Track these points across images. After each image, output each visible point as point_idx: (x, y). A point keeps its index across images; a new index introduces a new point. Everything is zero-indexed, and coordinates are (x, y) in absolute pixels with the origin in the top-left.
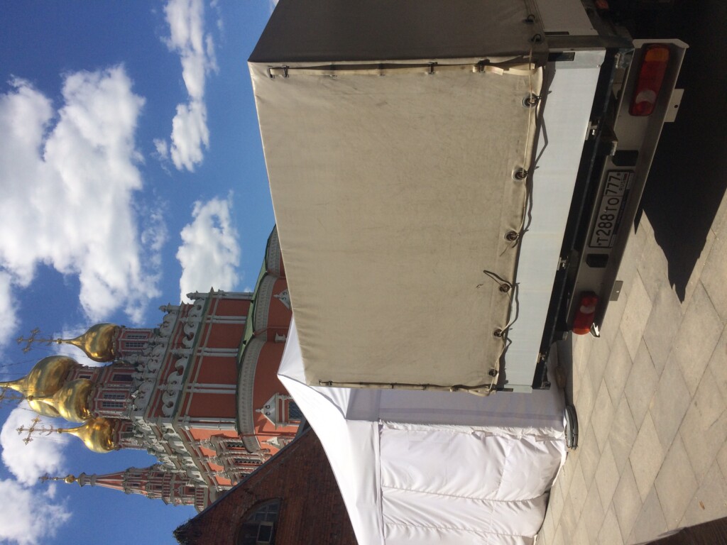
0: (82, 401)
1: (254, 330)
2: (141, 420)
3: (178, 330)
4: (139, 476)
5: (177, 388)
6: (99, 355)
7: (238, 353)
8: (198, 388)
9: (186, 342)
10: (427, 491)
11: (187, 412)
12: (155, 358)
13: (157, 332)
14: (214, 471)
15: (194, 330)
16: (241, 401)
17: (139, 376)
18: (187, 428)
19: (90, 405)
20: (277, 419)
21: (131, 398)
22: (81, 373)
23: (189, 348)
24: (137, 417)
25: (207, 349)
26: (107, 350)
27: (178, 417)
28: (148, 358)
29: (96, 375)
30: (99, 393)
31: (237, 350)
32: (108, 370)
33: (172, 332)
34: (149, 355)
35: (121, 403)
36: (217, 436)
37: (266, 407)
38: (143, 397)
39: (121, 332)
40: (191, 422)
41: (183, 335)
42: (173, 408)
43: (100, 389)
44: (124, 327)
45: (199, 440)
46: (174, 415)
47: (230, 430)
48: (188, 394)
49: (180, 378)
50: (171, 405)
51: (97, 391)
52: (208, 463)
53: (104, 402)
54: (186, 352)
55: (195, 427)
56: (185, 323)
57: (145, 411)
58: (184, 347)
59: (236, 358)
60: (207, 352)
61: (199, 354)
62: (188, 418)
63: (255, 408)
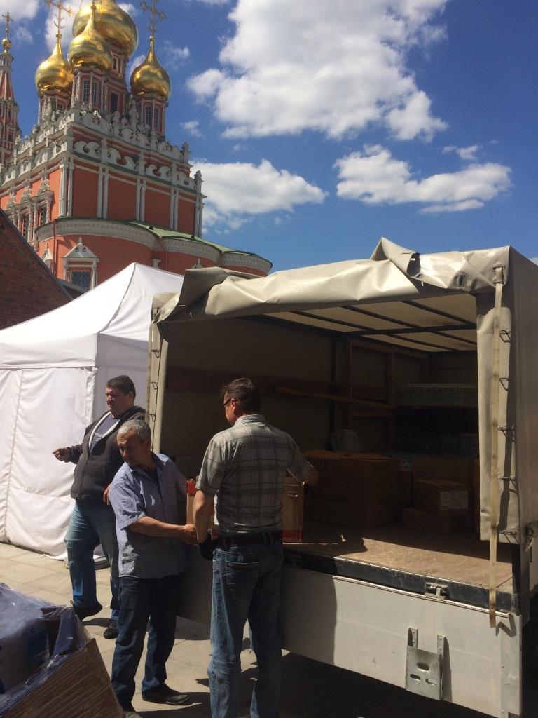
0: (90, 60)
1: (164, 237)
2: (70, 119)
3: (163, 160)
4: (10, 116)
5: (104, 158)
6: (138, 80)
7: (140, 222)
8: (103, 179)
9: (152, 168)
10: (19, 416)
11: (78, 166)
12: (135, 136)
13: (161, 139)
14: (16, 194)
15: (163, 177)
16: (91, 222)
17: (116, 119)
18: (61, 166)
19: (86, 68)
20: (71, 260)
21: (93, 110)
22: (120, 60)
23: (145, 172)
24: (73, 115)
25: (144, 190)
26: (144, 87)
27: (73, 157)
28: (135, 130)
29: (117, 75)
30: (99, 78)
31: (143, 220)
32: (123, 88)
33: (161, 155)
34: (138, 130)
35: (88, 100)
36: (53, 197)
37: (85, 248)
38: (94, 122)
39: (162, 102)
40: (68, 171)
41: (159, 166)
42: (82, 152)
43: (103, 79)
44: (167, 106)
45: (48, 178)
46: (75, 153)
47: (59, 211)
48: (97, 169)
49: (114, 161)
50: (86, 151)
51: (101, 75)
52: (24, 187)
53: (89, 82)
54: (141, 168)
55: (62, 175)
56: (171, 168)
57: (80, 124)
58: (146, 166)
59: (135, 220)
60: (141, 189)
61: (139, 181)
62: (72, 168)
63: (83, 237)
